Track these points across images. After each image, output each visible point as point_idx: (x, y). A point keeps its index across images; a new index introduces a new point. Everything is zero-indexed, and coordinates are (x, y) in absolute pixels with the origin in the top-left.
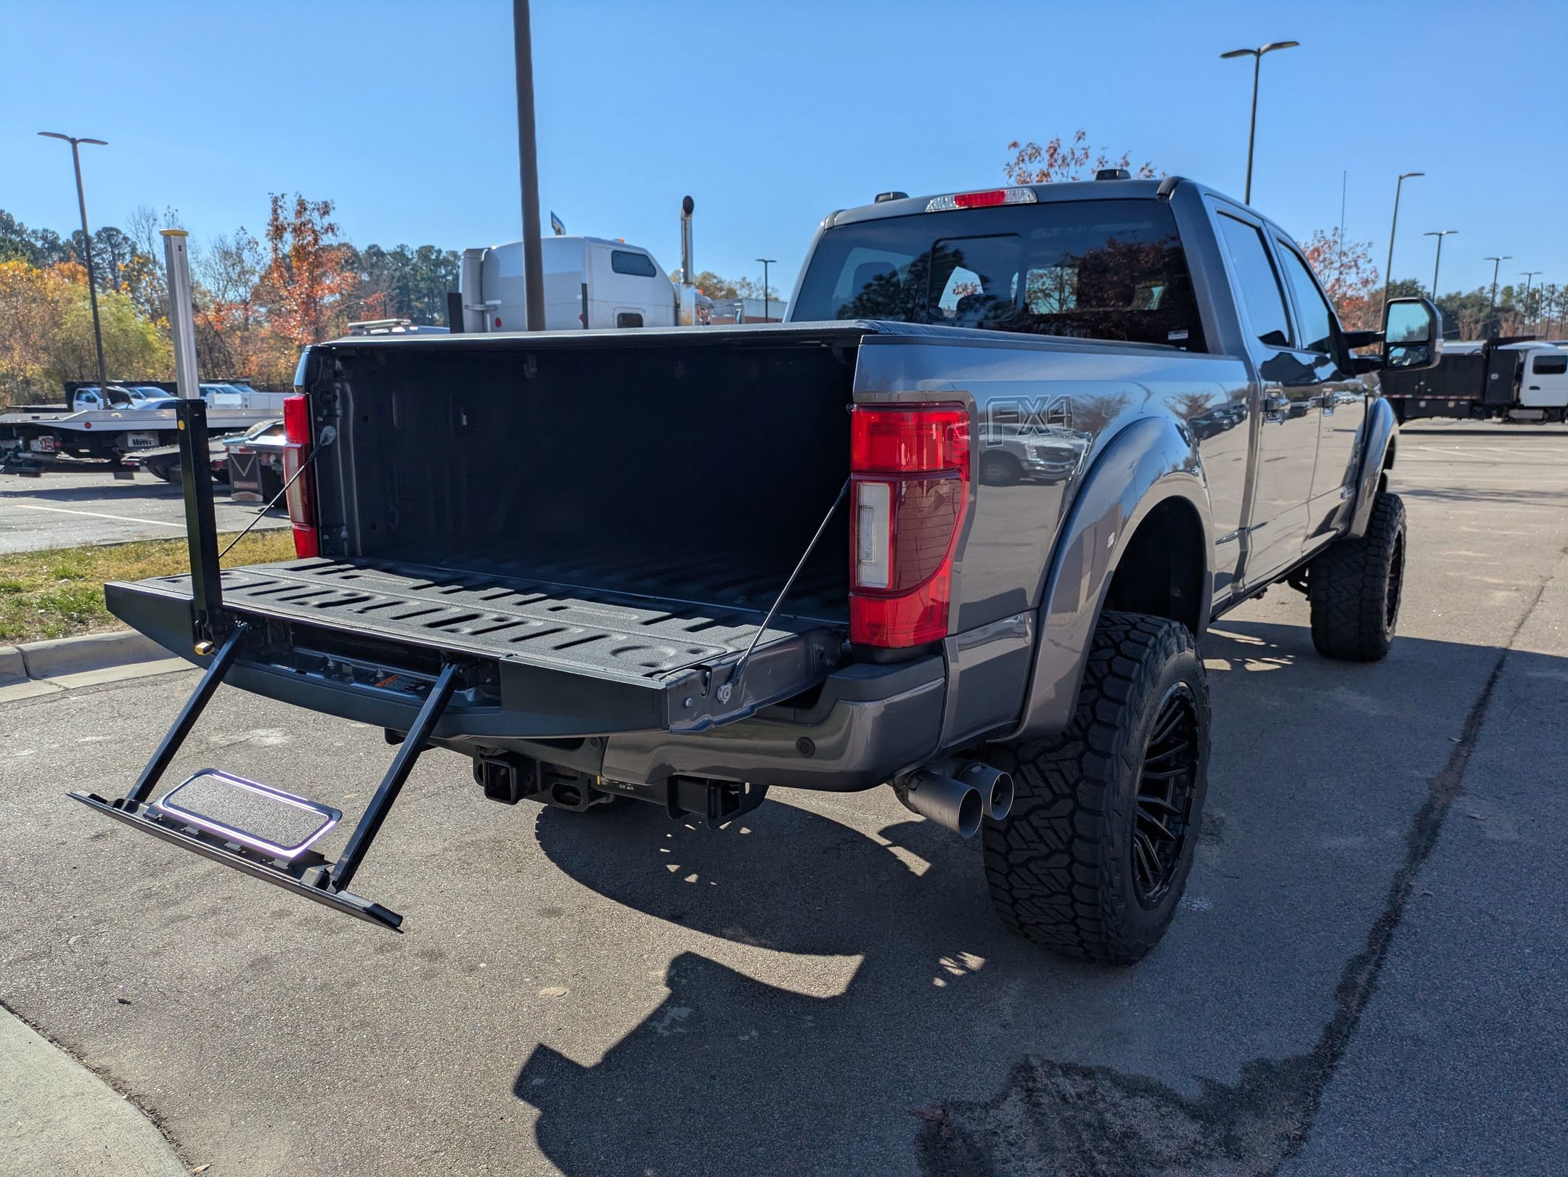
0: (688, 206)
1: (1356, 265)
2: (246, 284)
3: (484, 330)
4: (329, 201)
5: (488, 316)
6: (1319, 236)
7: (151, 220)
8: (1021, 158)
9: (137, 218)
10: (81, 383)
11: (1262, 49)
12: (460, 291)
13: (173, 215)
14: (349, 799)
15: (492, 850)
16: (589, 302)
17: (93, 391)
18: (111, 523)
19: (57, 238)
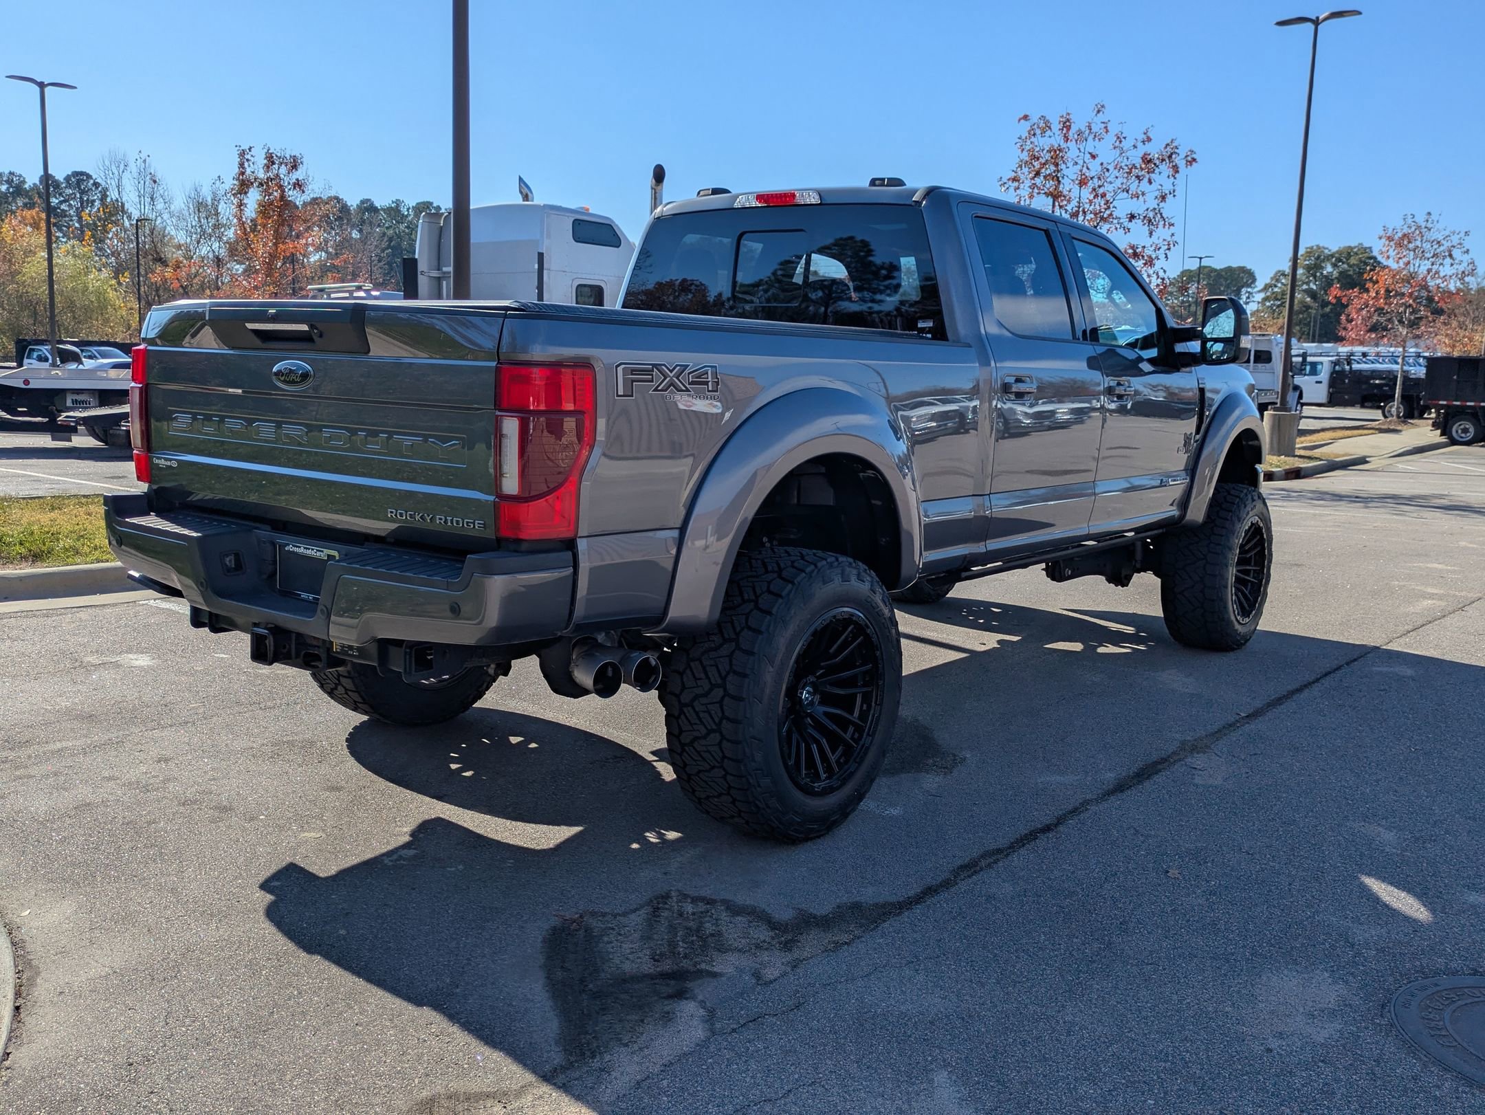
0: (659, 175)
1: (1450, 256)
2: (220, 238)
3: (440, 297)
4: (298, 155)
5: (444, 282)
6: (1409, 221)
7: (122, 167)
8: (1032, 132)
9: (107, 163)
10: (34, 340)
11: (1321, 18)
12: (416, 257)
13: (145, 161)
14: (193, 708)
15: (302, 748)
16: (545, 272)
17: (45, 349)
18: (38, 480)
19: (24, 182)
